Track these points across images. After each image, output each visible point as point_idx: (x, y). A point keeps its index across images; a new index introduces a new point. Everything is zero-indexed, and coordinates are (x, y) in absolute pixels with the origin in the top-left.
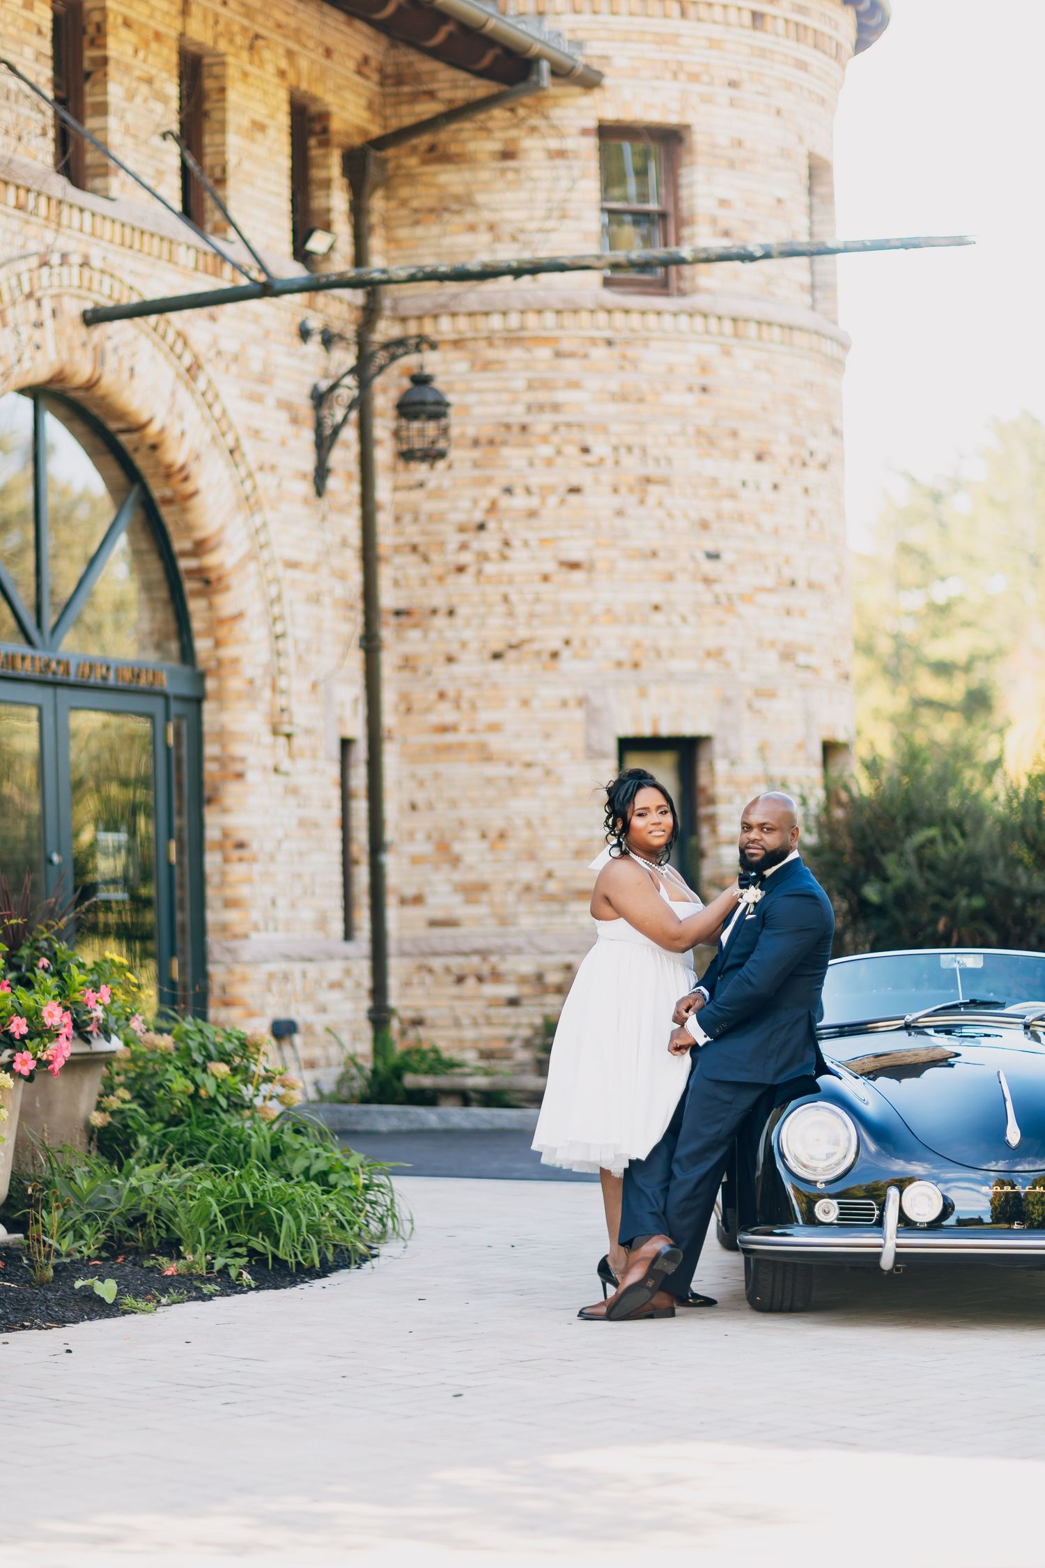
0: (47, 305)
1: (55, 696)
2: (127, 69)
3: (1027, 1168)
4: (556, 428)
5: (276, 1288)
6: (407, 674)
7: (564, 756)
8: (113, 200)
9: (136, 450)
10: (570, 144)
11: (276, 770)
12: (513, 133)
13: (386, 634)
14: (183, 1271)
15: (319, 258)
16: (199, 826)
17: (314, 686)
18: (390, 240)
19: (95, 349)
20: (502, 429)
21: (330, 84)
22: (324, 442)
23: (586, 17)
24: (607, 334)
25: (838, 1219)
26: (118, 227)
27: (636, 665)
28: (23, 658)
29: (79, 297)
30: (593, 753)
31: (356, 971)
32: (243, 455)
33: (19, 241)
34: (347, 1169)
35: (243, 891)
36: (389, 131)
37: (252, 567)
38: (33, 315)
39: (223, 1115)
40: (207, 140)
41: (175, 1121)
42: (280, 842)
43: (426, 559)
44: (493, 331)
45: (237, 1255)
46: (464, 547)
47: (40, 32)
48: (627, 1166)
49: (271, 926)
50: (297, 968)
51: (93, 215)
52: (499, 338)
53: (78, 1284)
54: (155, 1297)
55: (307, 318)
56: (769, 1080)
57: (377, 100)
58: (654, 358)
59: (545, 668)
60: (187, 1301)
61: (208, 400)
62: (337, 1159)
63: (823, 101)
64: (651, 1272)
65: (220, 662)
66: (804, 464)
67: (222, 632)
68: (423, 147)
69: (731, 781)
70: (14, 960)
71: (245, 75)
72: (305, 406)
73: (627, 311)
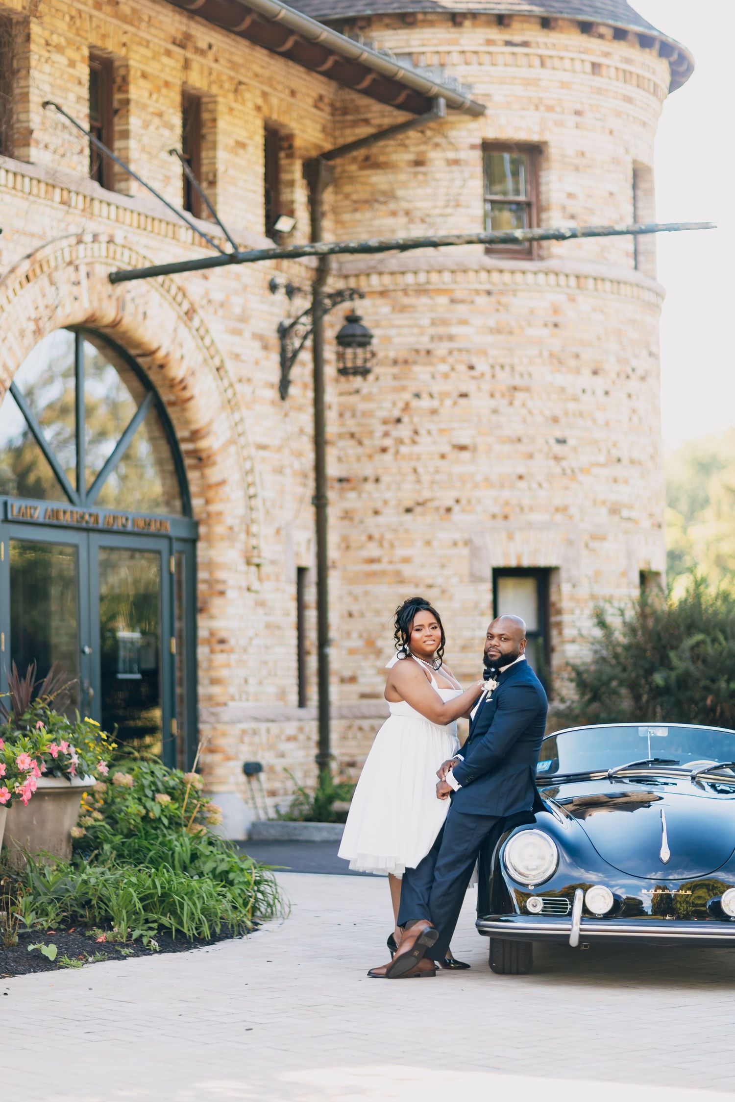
0: (83, 270)
1: (88, 538)
2: (144, 107)
3: (677, 877)
4: (451, 352)
5: (174, 952)
6: (346, 523)
7: (454, 580)
8: (132, 197)
9: (150, 368)
10: (462, 155)
11: (249, 589)
12: (423, 148)
13: (331, 495)
14: (111, 939)
15: (286, 235)
16: (194, 628)
17: (278, 531)
18: (338, 222)
19: (118, 299)
20: (413, 353)
21: (294, 115)
22: (287, 362)
23: (474, 68)
24: (488, 287)
25: (543, 911)
26: (135, 215)
27: (506, 517)
28: (65, 512)
29: (107, 264)
30: (475, 579)
31: (307, 729)
32: (226, 372)
33: (63, 225)
34: (242, 870)
35: (224, 673)
36: (337, 146)
37: (233, 449)
38: (73, 277)
39: (165, 831)
40: (204, 154)
41: (130, 834)
42: (251, 639)
43: (360, 443)
44: (407, 285)
45: (151, 929)
46: (386, 434)
47: (80, 83)
48: (404, 871)
49: (244, 697)
50: (263, 726)
51: (117, 207)
52: (412, 290)
53: (31, 948)
54: (85, 957)
55: (275, 277)
56: (500, 814)
57: (330, 125)
58: (520, 303)
59: (442, 519)
60: (108, 960)
61: (201, 334)
62: (236, 862)
63: (644, 124)
64: (416, 946)
65: (209, 515)
66: (628, 377)
67: (211, 494)
68: (361, 158)
69: (572, 598)
70: (20, 723)
71: (231, 109)
72: (273, 338)
73: (501, 271)
